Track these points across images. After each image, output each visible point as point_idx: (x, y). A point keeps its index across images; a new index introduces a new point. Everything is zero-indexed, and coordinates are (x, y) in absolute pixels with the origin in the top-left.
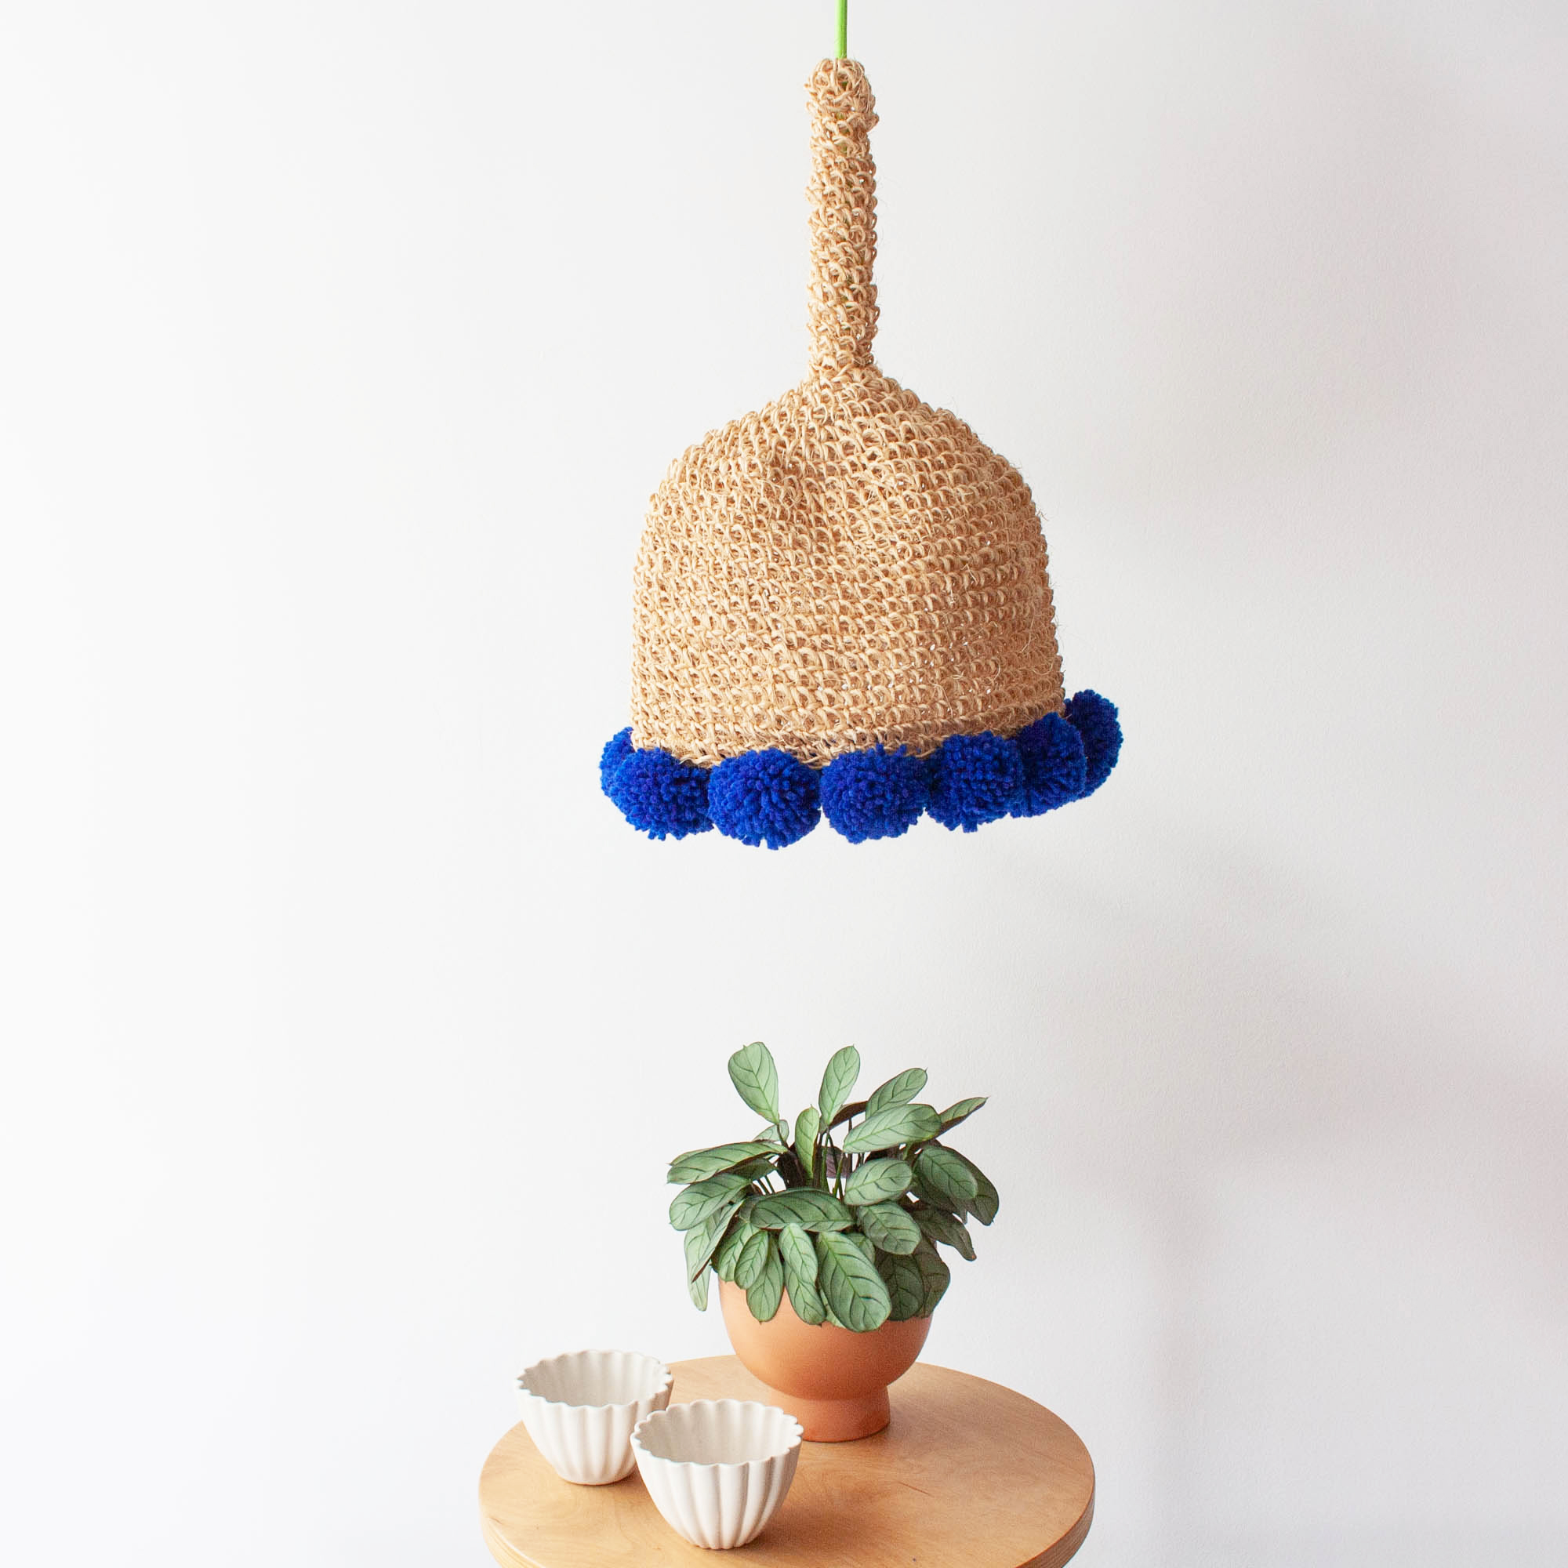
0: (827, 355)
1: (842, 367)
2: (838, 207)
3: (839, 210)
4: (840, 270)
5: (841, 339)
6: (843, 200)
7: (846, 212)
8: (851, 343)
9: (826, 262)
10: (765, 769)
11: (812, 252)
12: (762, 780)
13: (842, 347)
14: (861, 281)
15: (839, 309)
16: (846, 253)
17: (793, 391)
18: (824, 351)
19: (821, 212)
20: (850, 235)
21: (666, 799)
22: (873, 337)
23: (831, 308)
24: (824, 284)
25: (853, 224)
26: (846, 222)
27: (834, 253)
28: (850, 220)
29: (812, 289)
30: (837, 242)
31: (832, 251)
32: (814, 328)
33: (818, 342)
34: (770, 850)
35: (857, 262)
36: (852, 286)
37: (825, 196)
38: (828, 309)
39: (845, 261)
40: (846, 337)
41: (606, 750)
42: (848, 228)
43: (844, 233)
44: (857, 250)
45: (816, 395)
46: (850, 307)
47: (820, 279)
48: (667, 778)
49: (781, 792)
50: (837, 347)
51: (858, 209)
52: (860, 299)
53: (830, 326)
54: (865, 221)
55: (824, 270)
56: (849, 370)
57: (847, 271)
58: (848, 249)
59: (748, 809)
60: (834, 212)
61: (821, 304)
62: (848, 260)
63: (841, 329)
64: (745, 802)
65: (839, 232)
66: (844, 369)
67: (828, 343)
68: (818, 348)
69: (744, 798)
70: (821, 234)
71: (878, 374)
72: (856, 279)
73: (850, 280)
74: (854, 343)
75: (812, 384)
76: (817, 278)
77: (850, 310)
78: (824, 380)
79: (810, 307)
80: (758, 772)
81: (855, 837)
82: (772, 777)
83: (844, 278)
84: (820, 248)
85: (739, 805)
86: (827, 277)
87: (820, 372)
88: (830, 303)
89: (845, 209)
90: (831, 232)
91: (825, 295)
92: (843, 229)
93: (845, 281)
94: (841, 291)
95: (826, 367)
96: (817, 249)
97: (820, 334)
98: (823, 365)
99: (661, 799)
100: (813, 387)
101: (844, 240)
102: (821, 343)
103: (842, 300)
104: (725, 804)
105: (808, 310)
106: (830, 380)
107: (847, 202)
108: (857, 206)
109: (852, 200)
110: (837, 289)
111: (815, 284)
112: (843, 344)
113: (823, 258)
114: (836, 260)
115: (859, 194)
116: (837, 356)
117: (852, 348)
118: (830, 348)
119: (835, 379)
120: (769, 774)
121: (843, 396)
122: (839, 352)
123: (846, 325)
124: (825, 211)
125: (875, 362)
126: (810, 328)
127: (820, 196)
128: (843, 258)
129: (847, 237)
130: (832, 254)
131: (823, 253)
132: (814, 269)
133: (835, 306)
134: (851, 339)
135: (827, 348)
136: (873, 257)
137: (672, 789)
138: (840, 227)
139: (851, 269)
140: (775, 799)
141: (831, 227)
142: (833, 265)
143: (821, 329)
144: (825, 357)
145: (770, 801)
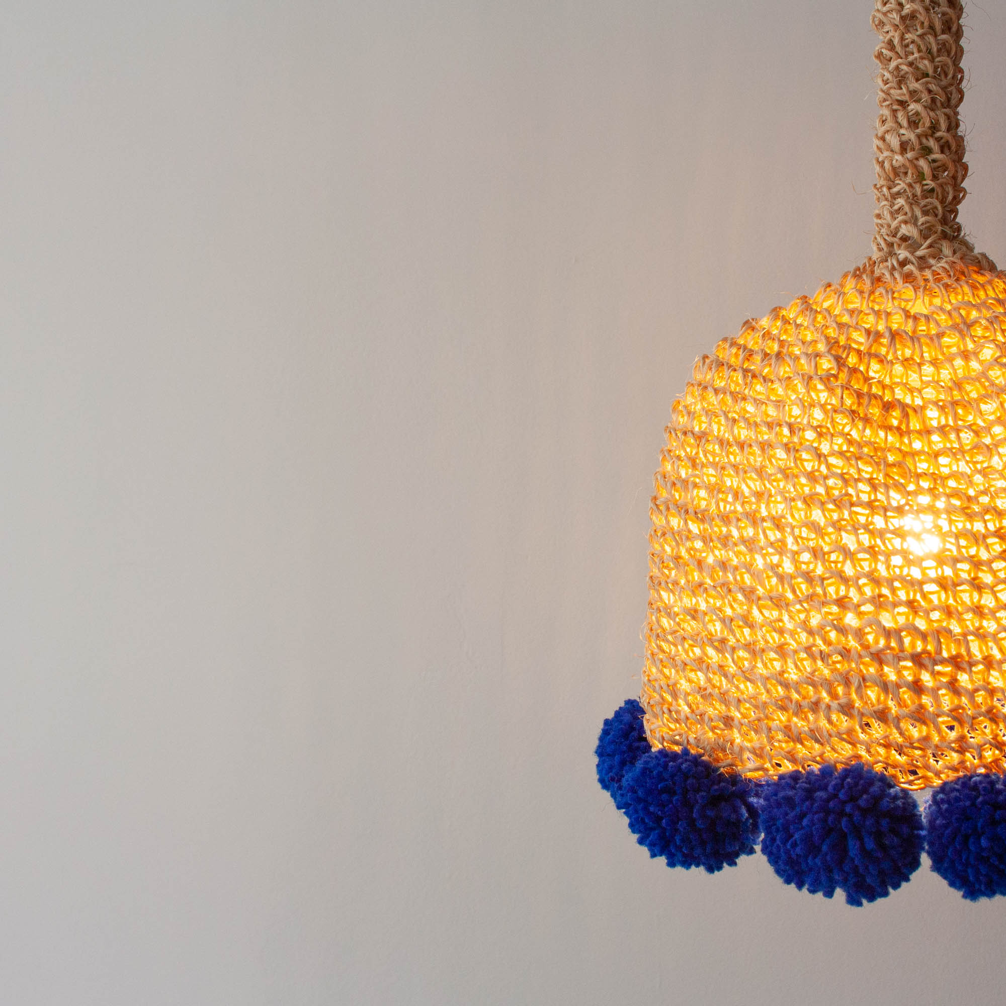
0: (906, 222)
1: (926, 238)
2: (920, 32)
3: (921, 36)
4: (924, 113)
5: (923, 203)
6: (926, 24)
7: (931, 39)
8: (936, 208)
9: (903, 104)
10: (853, 799)
11: (883, 91)
12: (850, 816)
13: (925, 213)
14: (949, 130)
15: (922, 163)
16: (930, 91)
17: (859, 269)
18: (901, 218)
19: (896, 41)
20: (936, 68)
21: (700, 824)
22: (959, 202)
23: (910, 161)
24: (902, 131)
25: (938, 56)
26: (929, 51)
27: (915, 91)
28: (935, 49)
29: (883, 139)
30: (917, 80)
31: (911, 88)
32: (885, 189)
33: (891, 206)
34: (849, 906)
35: (942, 104)
36: (939, 134)
37: (903, 18)
38: (908, 164)
39: (929, 101)
40: (929, 200)
41: (605, 732)
42: (932, 60)
43: (926, 65)
44: (944, 88)
45: (897, 275)
46: (934, 161)
47: (894, 125)
48: (702, 797)
49: (878, 836)
50: (918, 213)
51: (944, 37)
52: (946, 150)
53: (910, 185)
54: (953, 53)
55: (900, 115)
56: (935, 242)
57: (932, 114)
58: (933, 87)
59: (828, 858)
60: (916, 38)
61: (898, 157)
62: (933, 100)
63: (922, 191)
64: (825, 848)
65: (921, 66)
66: (928, 242)
67: (907, 208)
68: (891, 213)
69: (823, 841)
70: (897, 68)
71: (970, 248)
72: (943, 125)
73: (934, 128)
74: (939, 208)
75: (887, 261)
76: (890, 124)
77: (936, 164)
78: (903, 254)
79: (881, 164)
80: (844, 803)
81: (972, 893)
82: (864, 812)
83: (928, 124)
84: (894, 85)
85: (813, 849)
86: (905, 123)
87: (895, 245)
88: (910, 155)
89: (930, 36)
90: (911, 64)
91: (904, 147)
92: (926, 62)
93: (930, 128)
94: (924, 141)
95: (904, 239)
96: (891, 88)
97: (895, 196)
98: (899, 235)
99: (692, 823)
100: (889, 264)
101: (927, 75)
102: (896, 207)
103: (926, 151)
104: (795, 845)
105: (877, 168)
106: (912, 253)
107: (932, 27)
108: (943, 32)
109: (938, 26)
110: (919, 137)
111: (888, 131)
112: (924, 209)
113: (899, 98)
114: (918, 101)
115: (948, 16)
116: (919, 223)
117: (936, 215)
118: (909, 214)
119: (919, 253)
120: (859, 807)
121: (934, 275)
122: (922, 220)
123: (930, 183)
124: (902, 38)
125: (962, 234)
126: (879, 189)
127: (895, 16)
128: (925, 97)
129: (931, 72)
130: (913, 93)
131: (899, 91)
132: (886, 112)
133: (917, 159)
134: (937, 203)
135: (906, 214)
136: (961, 100)
137: (709, 813)
138: (922, 58)
139: (938, 113)
140: (870, 844)
141: (911, 58)
142: (913, 107)
143: (895, 190)
144: (903, 226)
145: (863, 848)
